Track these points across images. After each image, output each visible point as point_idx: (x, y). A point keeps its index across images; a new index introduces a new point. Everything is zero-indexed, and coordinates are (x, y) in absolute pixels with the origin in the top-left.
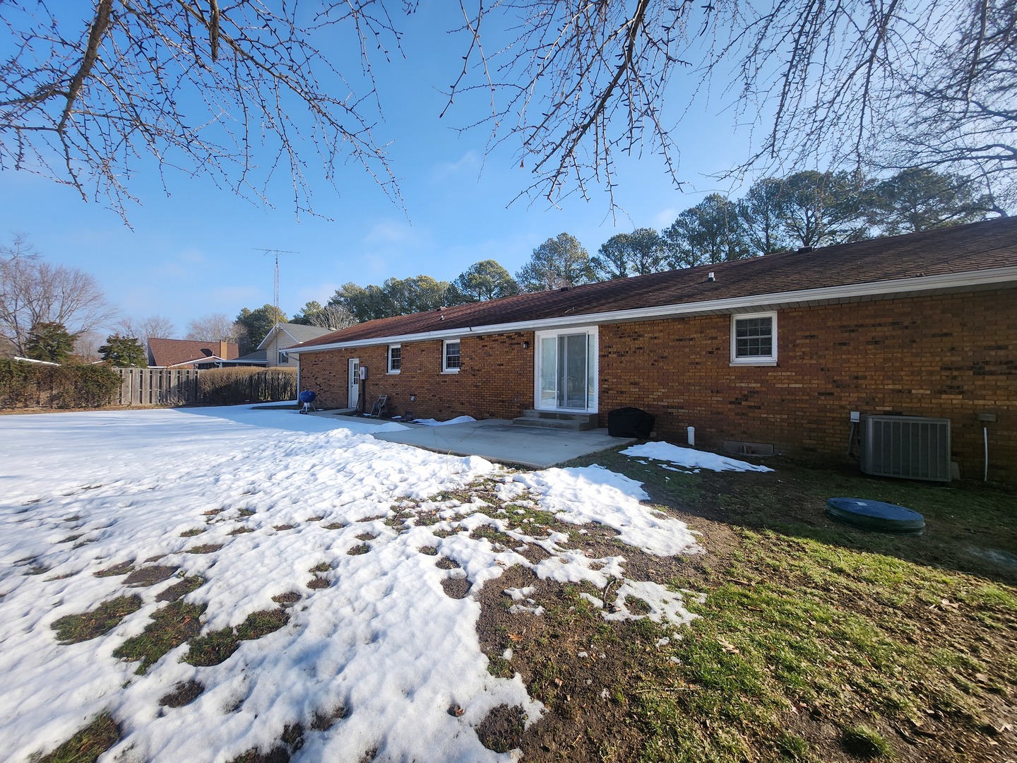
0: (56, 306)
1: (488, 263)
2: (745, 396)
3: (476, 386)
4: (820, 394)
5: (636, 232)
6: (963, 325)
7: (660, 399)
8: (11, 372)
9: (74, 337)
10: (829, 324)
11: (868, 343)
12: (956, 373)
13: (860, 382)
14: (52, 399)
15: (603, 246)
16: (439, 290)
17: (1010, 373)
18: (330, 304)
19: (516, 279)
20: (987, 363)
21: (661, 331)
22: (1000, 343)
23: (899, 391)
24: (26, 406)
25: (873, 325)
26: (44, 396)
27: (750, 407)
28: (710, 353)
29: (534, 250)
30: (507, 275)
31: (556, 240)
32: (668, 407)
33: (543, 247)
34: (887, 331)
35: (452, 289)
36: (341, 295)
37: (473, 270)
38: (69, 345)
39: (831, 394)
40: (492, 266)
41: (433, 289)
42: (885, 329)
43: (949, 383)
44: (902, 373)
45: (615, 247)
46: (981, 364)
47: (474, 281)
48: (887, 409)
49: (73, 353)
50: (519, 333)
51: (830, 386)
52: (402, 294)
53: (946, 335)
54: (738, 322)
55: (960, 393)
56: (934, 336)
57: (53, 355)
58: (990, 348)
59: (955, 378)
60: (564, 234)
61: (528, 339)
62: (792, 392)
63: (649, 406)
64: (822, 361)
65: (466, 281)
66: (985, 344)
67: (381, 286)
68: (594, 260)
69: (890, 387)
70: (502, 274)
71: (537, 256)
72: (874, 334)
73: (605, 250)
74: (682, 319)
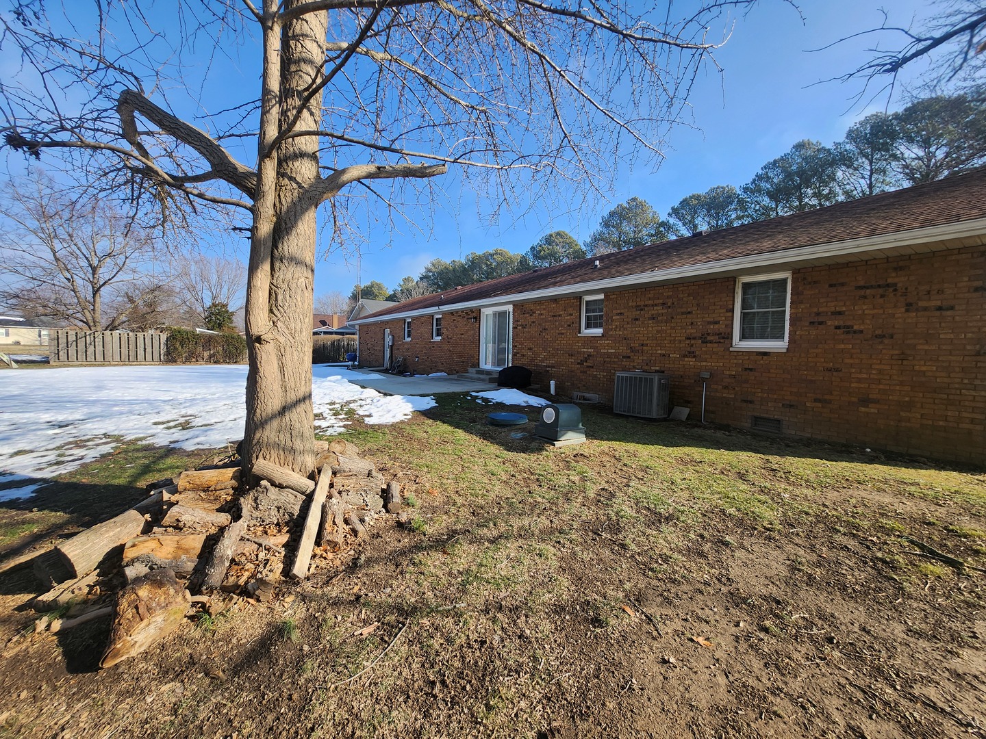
0: (225, 290)
1: (558, 234)
2: (586, 358)
3: (450, 351)
4: (623, 357)
5: (712, 190)
6: (698, 305)
7: (542, 361)
8: (188, 339)
9: (232, 314)
10: (630, 304)
11: (649, 319)
12: (693, 342)
13: (644, 348)
14: (211, 356)
15: (673, 209)
16: (512, 262)
17: (720, 342)
18: (420, 278)
19: (584, 249)
20: (708, 334)
21: (544, 309)
22: (716, 319)
23: (664, 355)
24: (197, 361)
25: (653, 305)
26: (206, 354)
27: (587, 367)
28: (569, 326)
29: (603, 217)
30: (576, 245)
31: (625, 205)
32: (546, 366)
33: (612, 214)
34: (659, 309)
35: (523, 261)
36: (429, 271)
37: (544, 242)
38: (230, 319)
39: (629, 357)
40: (562, 237)
41: (506, 262)
42: (659, 308)
43: (689, 349)
44: (666, 342)
45: (687, 208)
46: (706, 335)
47: (542, 253)
48: (657, 368)
49: (233, 325)
50: (472, 310)
51: (629, 351)
52: (481, 268)
53: (689, 313)
54: (587, 302)
55: (695, 357)
56: (683, 313)
57: (220, 326)
58: (709, 323)
59: (692, 345)
60: (634, 199)
61: (475, 315)
62: (609, 355)
63: (537, 366)
64: (625, 332)
65: (536, 253)
66: (709, 320)
67: (463, 261)
68: (662, 224)
69: (659, 352)
70: (569, 244)
71: (606, 224)
72: (653, 312)
73: (675, 212)
74: (554, 299)
